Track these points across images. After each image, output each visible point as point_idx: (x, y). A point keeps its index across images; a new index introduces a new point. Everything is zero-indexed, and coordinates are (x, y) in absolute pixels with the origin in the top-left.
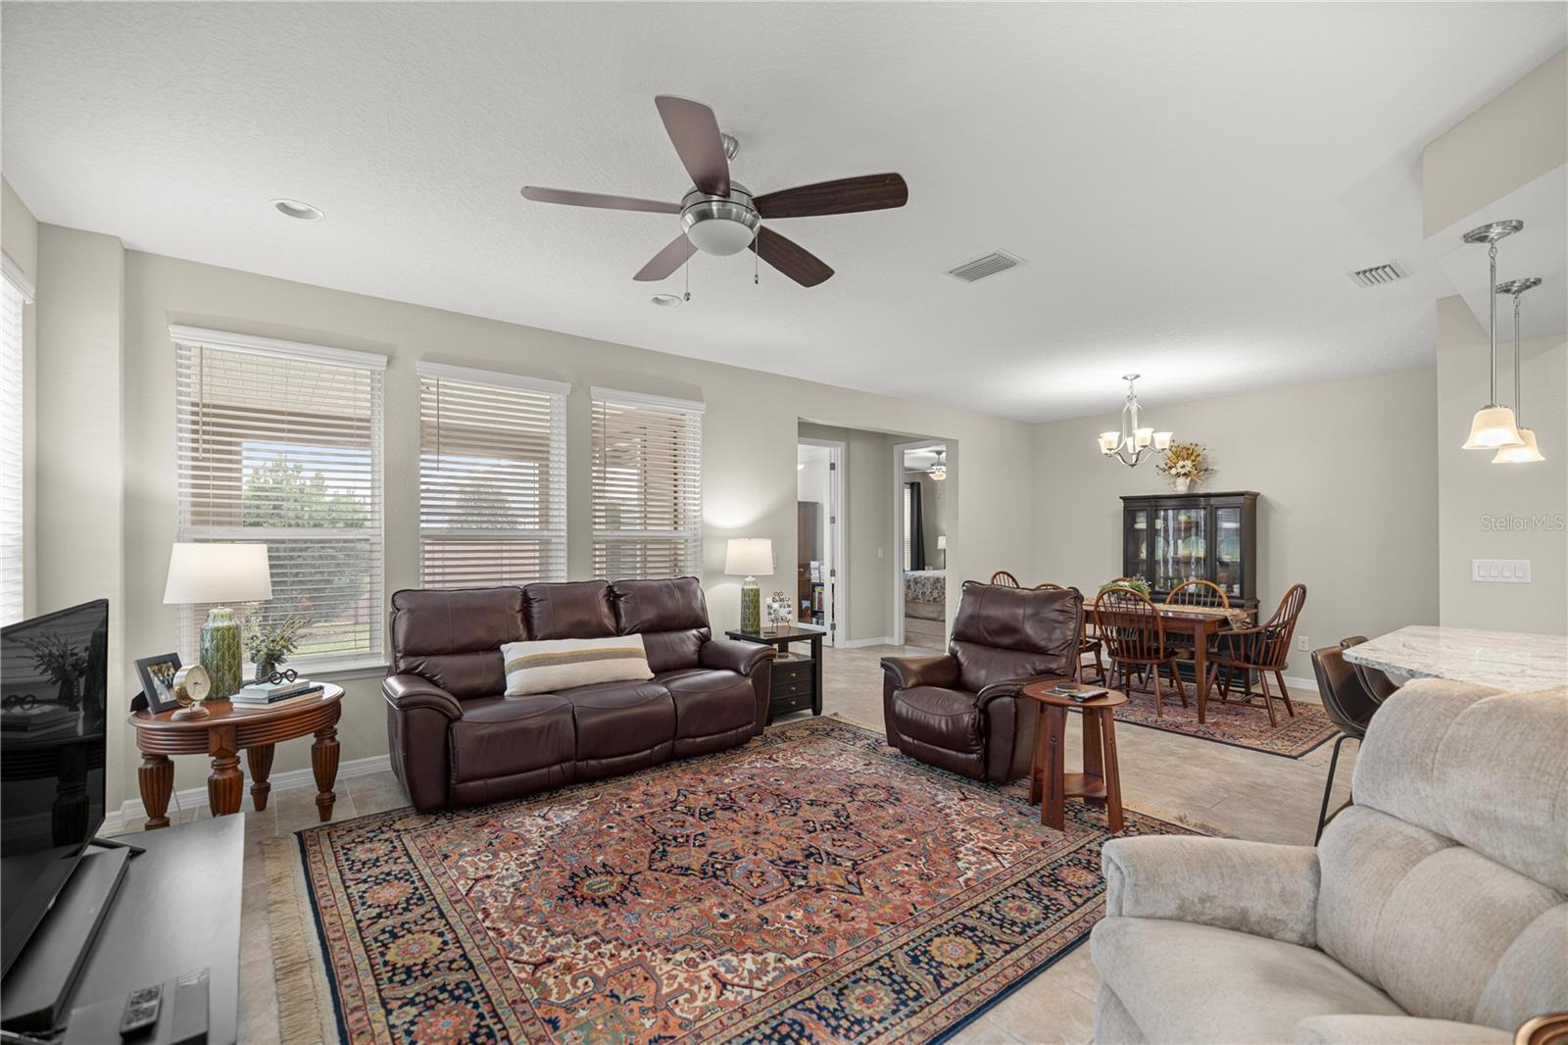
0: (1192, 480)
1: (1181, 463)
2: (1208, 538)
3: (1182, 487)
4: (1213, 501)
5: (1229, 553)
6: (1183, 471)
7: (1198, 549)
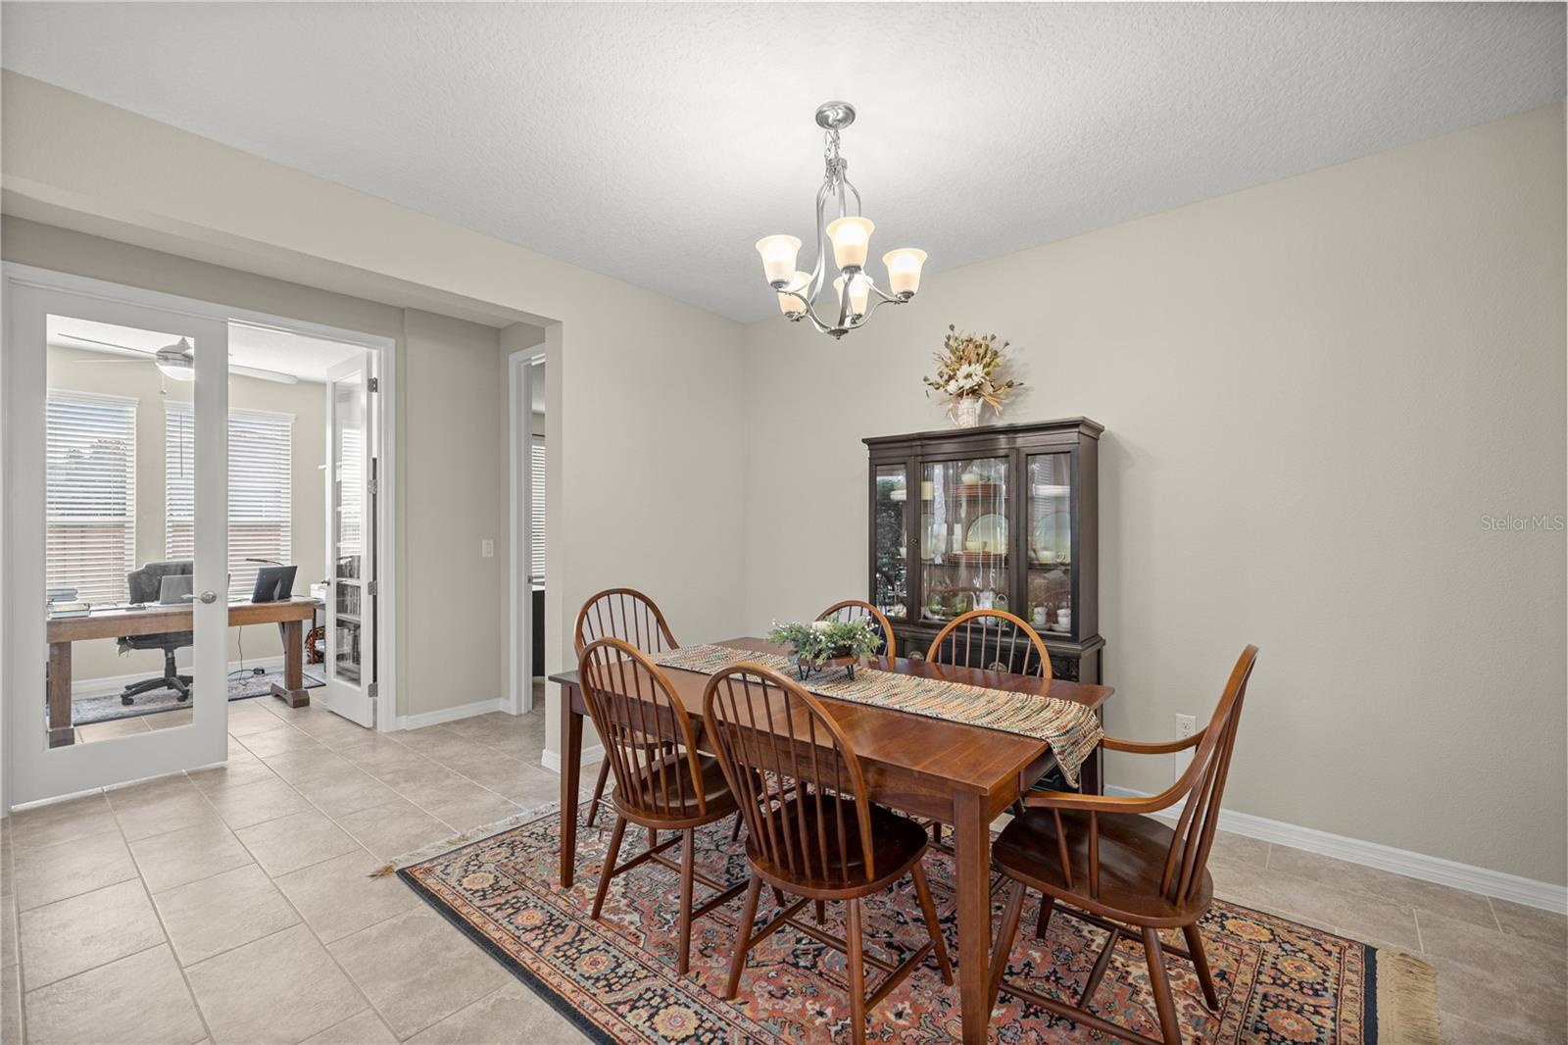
0: (985, 406)
1: (965, 369)
2: (1014, 517)
3: (968, 416)
4: (1022, 440)
5: (1051, 546)
6: (968, 384)
7: (995, 539)
